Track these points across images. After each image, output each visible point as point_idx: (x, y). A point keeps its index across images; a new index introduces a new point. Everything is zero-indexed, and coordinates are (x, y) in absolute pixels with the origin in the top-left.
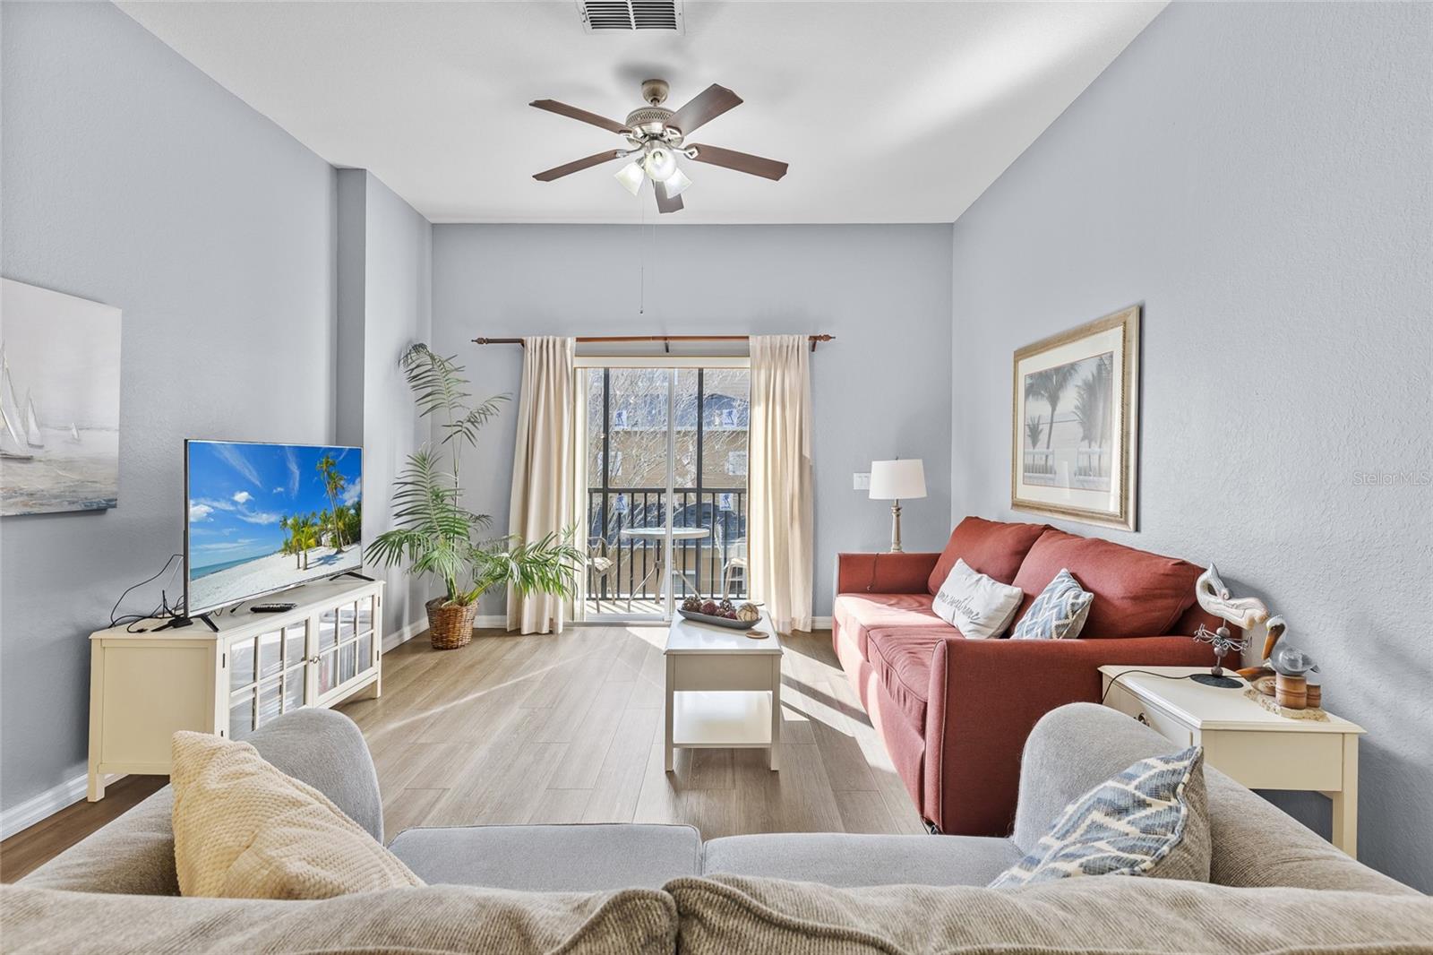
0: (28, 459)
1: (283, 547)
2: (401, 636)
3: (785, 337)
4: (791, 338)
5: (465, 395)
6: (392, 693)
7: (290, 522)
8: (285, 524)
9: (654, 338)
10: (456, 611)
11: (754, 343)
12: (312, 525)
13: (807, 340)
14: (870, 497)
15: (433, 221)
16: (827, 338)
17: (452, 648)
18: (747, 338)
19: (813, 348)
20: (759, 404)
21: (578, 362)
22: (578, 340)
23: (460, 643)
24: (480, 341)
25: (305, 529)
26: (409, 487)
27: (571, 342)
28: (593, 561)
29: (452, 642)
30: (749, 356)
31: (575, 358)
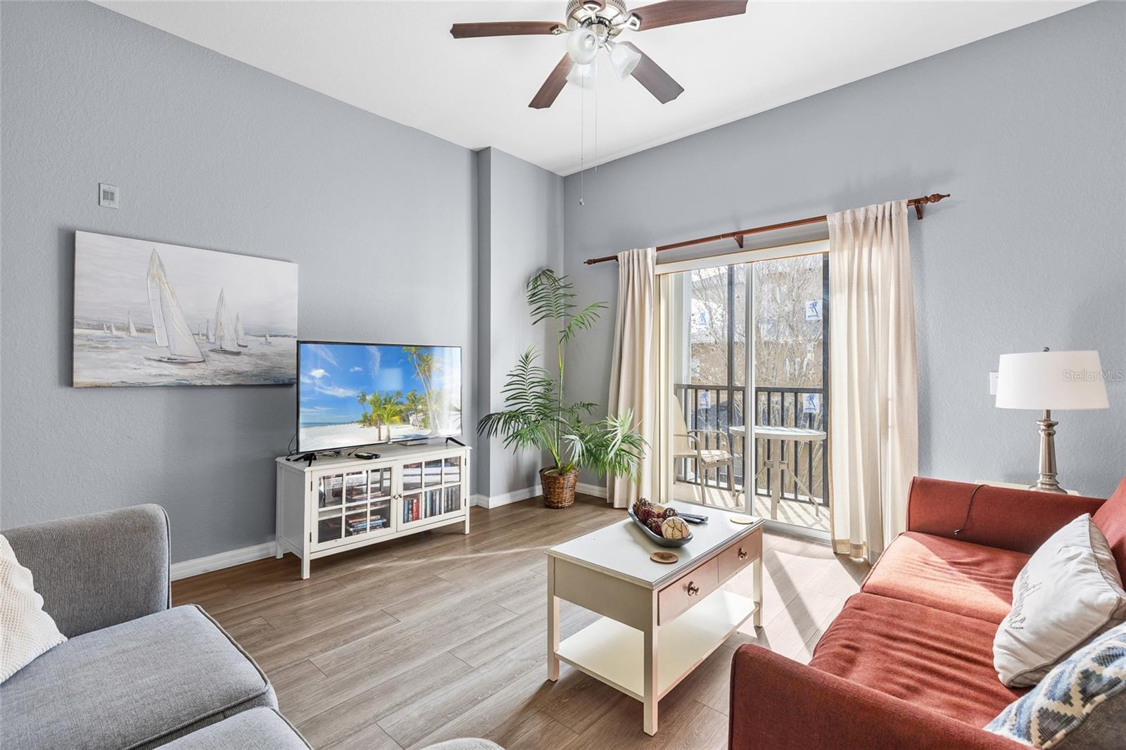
0: (238, 354)
1: (362, 419)
2: (533, 491)
3: (872, 208)
4: (880, 207)
5: (571, 306)
6: (476, 534)
7: (369, 398)
8: (363, 399)
9: (724, 236)
10: (555, 478)
11: (833, 221)
12: (397, 404)
13: (904, 205)
14: (997, 406)
15: (564, 174)
16: (937, 197)
17: (553, 508)
18: (824, 218)
19: (920, 214)
20: (841, 291)
21: (660, 269)
22: (659, 249)
23: (560, 505)
24: (590, 262)
25: (388, 407)
26: (515, 378)
27: (651, 252)
28: (699, 453)
29: (554, 503)
30: (828, 238)
31: (655, 266)
